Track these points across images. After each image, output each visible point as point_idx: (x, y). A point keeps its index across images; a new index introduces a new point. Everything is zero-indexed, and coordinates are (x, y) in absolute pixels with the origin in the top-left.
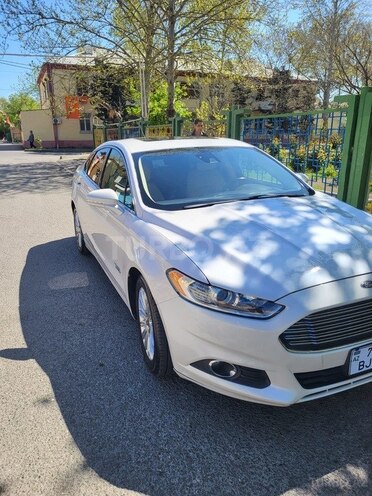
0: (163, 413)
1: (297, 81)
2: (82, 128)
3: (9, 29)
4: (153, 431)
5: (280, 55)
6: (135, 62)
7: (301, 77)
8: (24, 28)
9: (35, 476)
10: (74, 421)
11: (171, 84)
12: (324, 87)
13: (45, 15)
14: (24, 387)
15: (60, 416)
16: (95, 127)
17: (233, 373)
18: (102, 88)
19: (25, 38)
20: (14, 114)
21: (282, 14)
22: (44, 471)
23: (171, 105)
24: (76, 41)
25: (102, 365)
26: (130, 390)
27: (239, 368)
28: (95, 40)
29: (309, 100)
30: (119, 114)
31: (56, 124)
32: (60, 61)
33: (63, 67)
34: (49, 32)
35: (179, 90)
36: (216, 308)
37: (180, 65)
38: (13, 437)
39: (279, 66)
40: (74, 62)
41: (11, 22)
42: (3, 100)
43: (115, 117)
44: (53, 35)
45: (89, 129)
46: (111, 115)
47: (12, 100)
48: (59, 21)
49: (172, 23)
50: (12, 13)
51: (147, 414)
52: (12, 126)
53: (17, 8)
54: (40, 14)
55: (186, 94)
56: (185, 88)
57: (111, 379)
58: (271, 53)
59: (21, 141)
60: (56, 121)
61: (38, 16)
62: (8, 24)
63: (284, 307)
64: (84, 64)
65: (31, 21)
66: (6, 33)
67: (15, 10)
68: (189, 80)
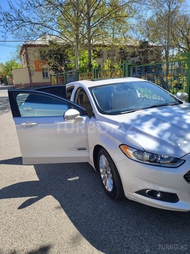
0: (121, 218)
1: (152, 46)
2: (44, 76)
3: (7, 28)
4: (119, 227)
5: (143, 33)
6: (71, 42)
7: (154, 44)
8: (15, 28)
9: (65, 252)
10: (77, 224)
11: (90, 51)
12: (165, 48)
13: (25, 21)
14: (48, 208)
15: (70, 221)
16: (51, 75)
17: (159, 195)
18: (55, 55)
19: (15, 32)
20: (8, 71)
21: (144, 13)
22: (69, 249)
23: (90, 62)
24: (40, 33)
25: (84, 195)
26: (101, 207)
27: (162, 193)
28: (51, 32)
29: (159, 56)
30: (63, 68)
31: (30, 75)
32: (33, 43)
33: (34, 46)
34: (27, 29)
35: (92, 54)
36: (148, 163)
37: (94, 42)
38: (49, 233)
39: (143, 39)
40: (40, 43)
41: (8, 25)
42: (2, 64)
43: (61, 69)
44: (28, 30)
45: (47, 76)
46: (59, 69)
47: (7, 64)
48: (32, 23)
49: (89, 21)
50: (9, 20)
51: (113, 219)
52: (8, 77)
53: (11, 18)
54: (22, 20)
55: (96, 56)
56: (95, 53)
57: (90, 202)
58: (139, 33)
59: (13, 84)
60: (30, 73)
61: (21, 22)
62: (7, 27)
63: (185, 161)
64: (45, 44)
65: (18, 24)
66: (5, 31)
67: (10, 19)
68: (97, 49)
